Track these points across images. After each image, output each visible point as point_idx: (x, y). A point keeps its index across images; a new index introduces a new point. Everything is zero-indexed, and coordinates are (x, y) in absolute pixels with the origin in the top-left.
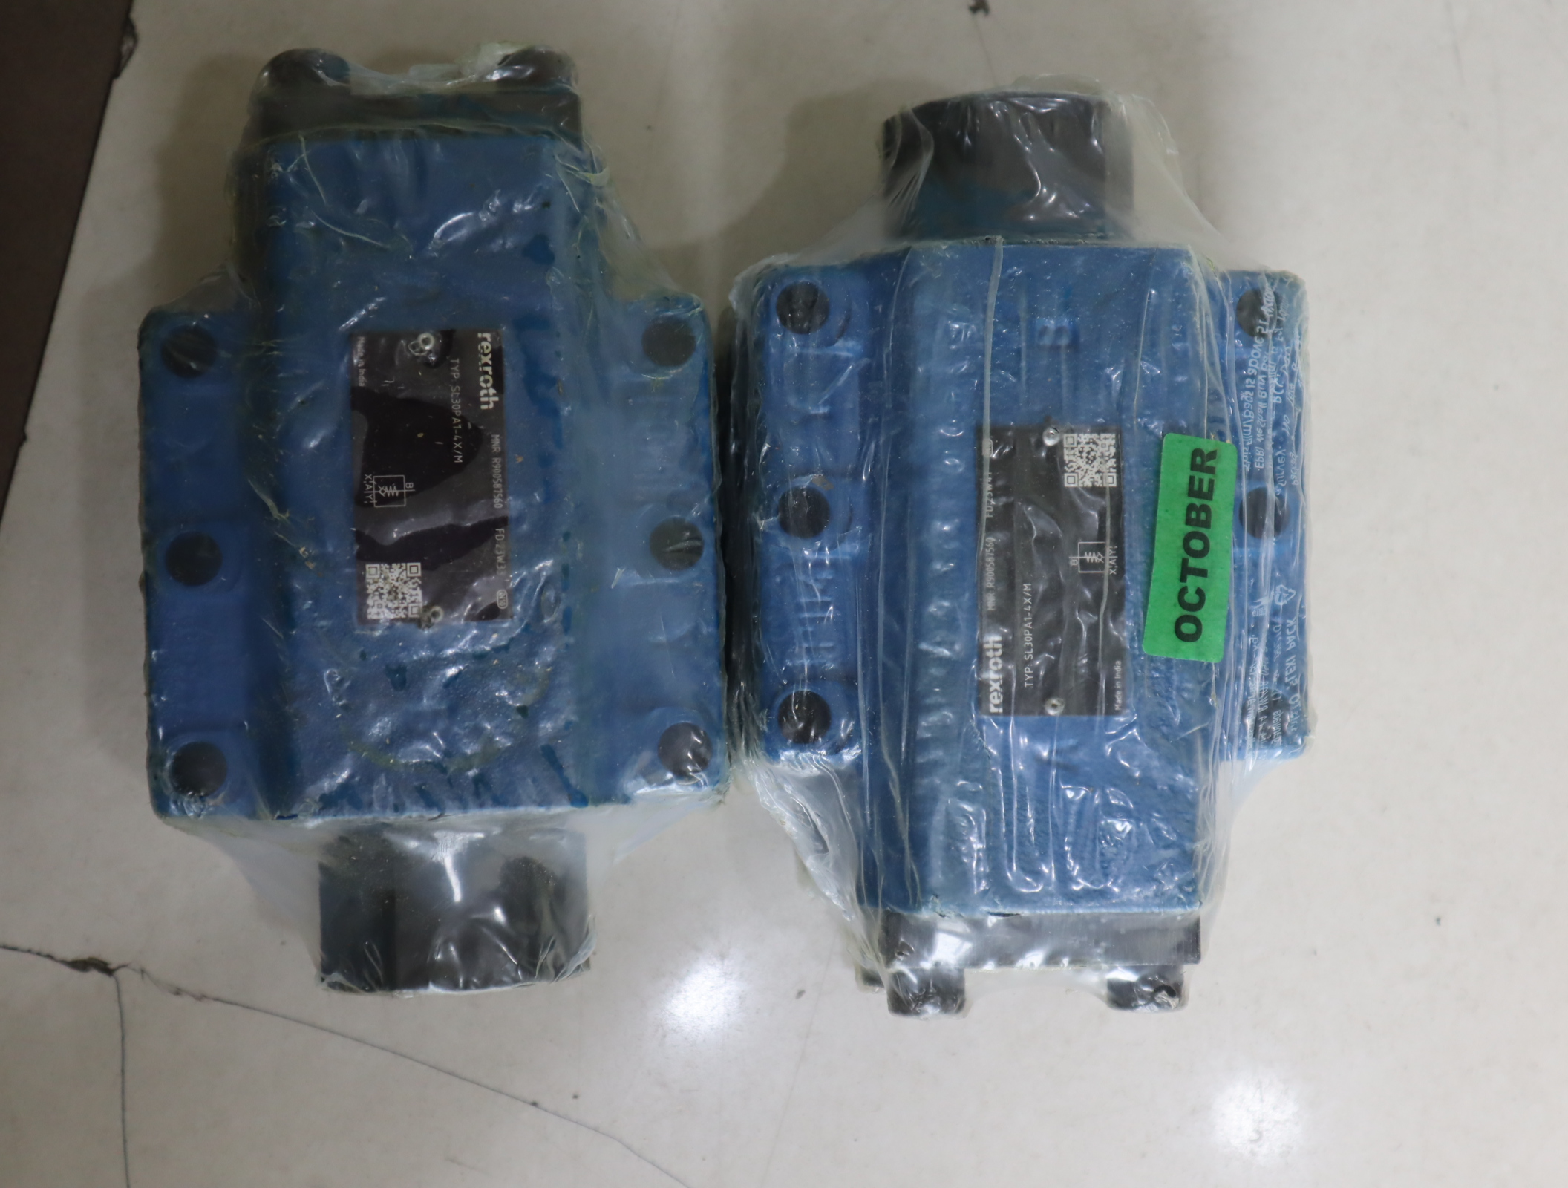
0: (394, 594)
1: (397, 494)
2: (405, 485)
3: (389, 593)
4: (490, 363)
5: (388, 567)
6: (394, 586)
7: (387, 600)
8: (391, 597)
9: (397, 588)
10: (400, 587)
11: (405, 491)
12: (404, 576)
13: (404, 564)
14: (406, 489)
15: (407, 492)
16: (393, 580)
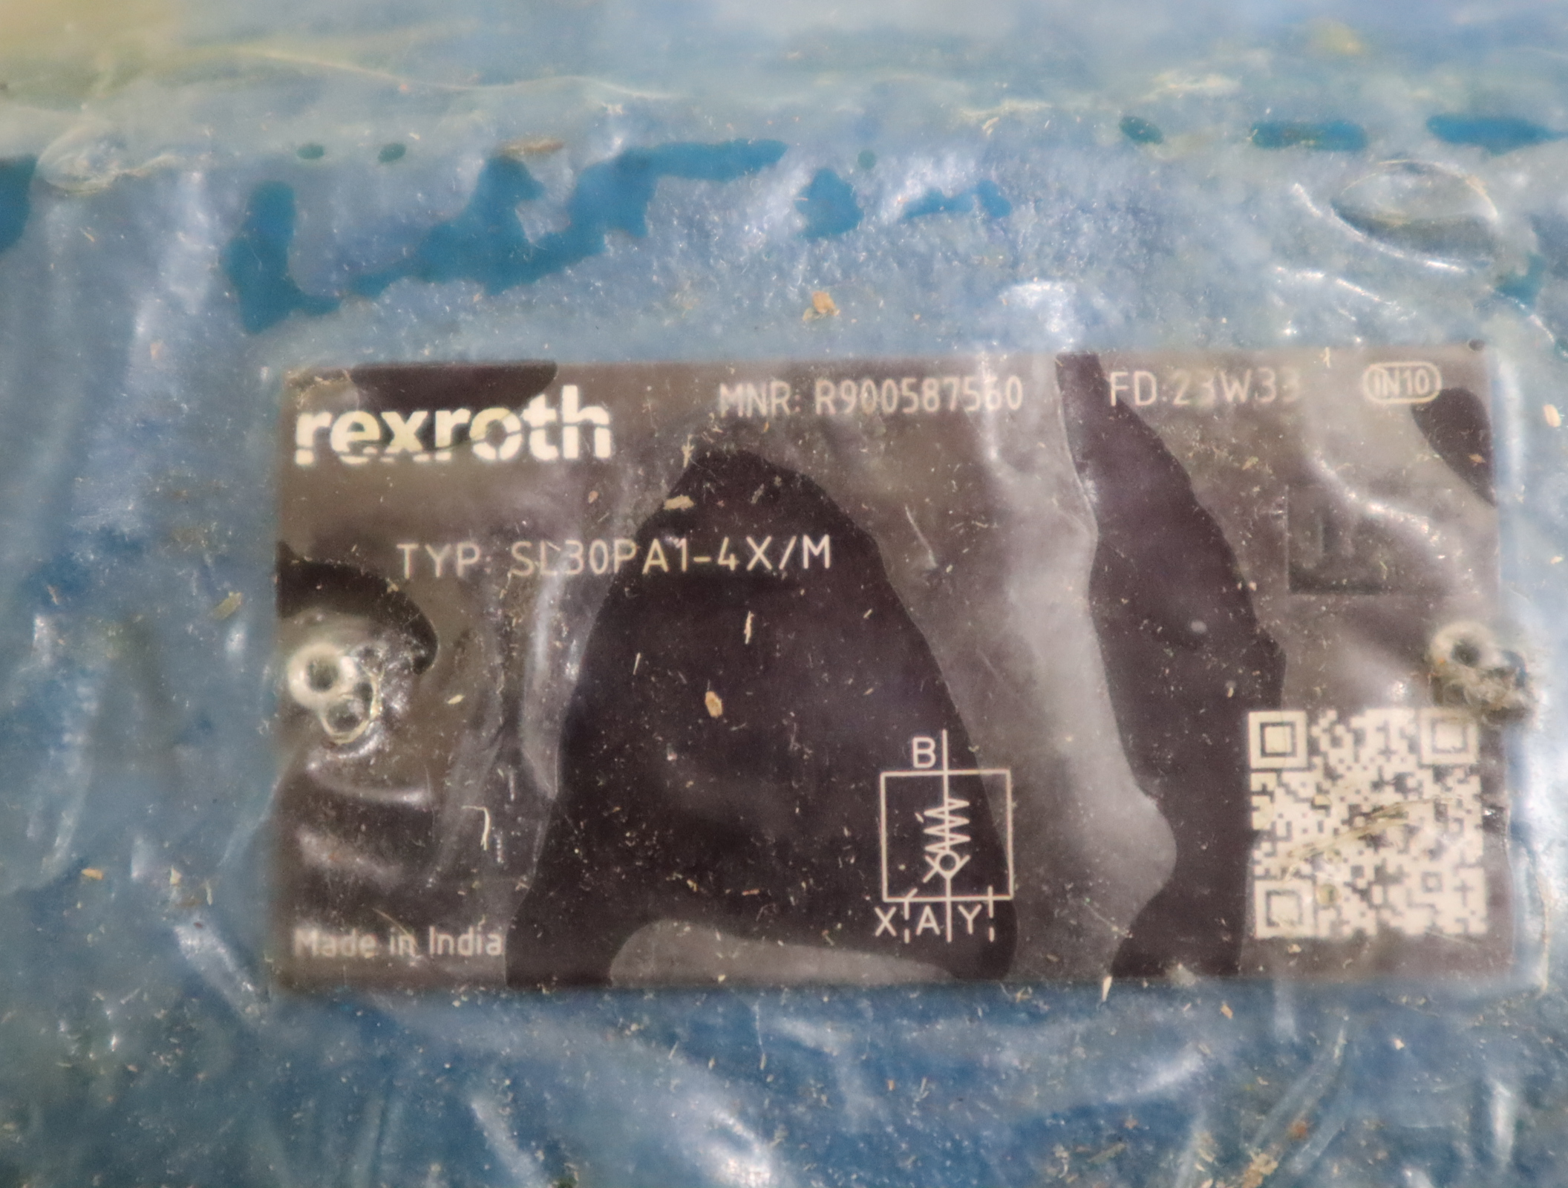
0: (1380, 825)
1: (962, 804)
2: (920, 770)
3: (1375, 841)
4: (419, 417)
5: (1266, 846)
6: (1349, 822)
7: (1404, 851)
8: (1393, 832)
9: (1354, 810)
10: (1354, 799)
11: (946, 773)
12: (1304, 783)
13: (1256, 781)
14: (938, 765)
15: (951, 766)
16: (1320, 827)
